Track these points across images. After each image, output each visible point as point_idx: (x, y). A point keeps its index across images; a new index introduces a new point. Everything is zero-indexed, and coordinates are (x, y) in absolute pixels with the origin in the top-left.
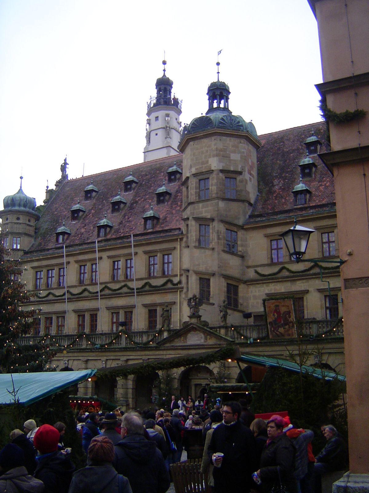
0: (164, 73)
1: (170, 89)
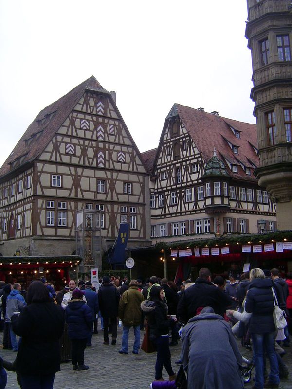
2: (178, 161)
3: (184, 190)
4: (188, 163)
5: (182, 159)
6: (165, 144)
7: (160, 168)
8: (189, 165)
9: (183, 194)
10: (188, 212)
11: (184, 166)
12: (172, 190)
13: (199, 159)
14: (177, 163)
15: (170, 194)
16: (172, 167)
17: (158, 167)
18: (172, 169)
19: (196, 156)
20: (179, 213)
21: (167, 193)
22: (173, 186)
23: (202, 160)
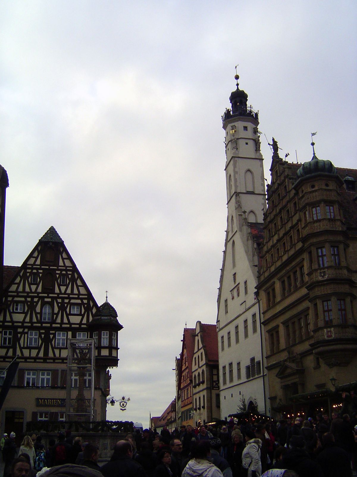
0: (238, 87)
1: (245, 102)
2: (50, 295)
3: (54, 332)
4: (66, 301)
5: (58, 294)
6: (29, 268)
7: (14, 297)
8: (68, 303)
9: (51, 336)
10: (58, 359)
11: (58, 303)
12: (32, 328)
13: (85, 301)
14: (48, 297)
15: (27, 333)
16: (36, 300)
17: (10, 294)
18: (37, 303)
19: (81, 296)
20: (41, 358)
21: (20, 330)
22: (35, 323)
23: (89, 302)
